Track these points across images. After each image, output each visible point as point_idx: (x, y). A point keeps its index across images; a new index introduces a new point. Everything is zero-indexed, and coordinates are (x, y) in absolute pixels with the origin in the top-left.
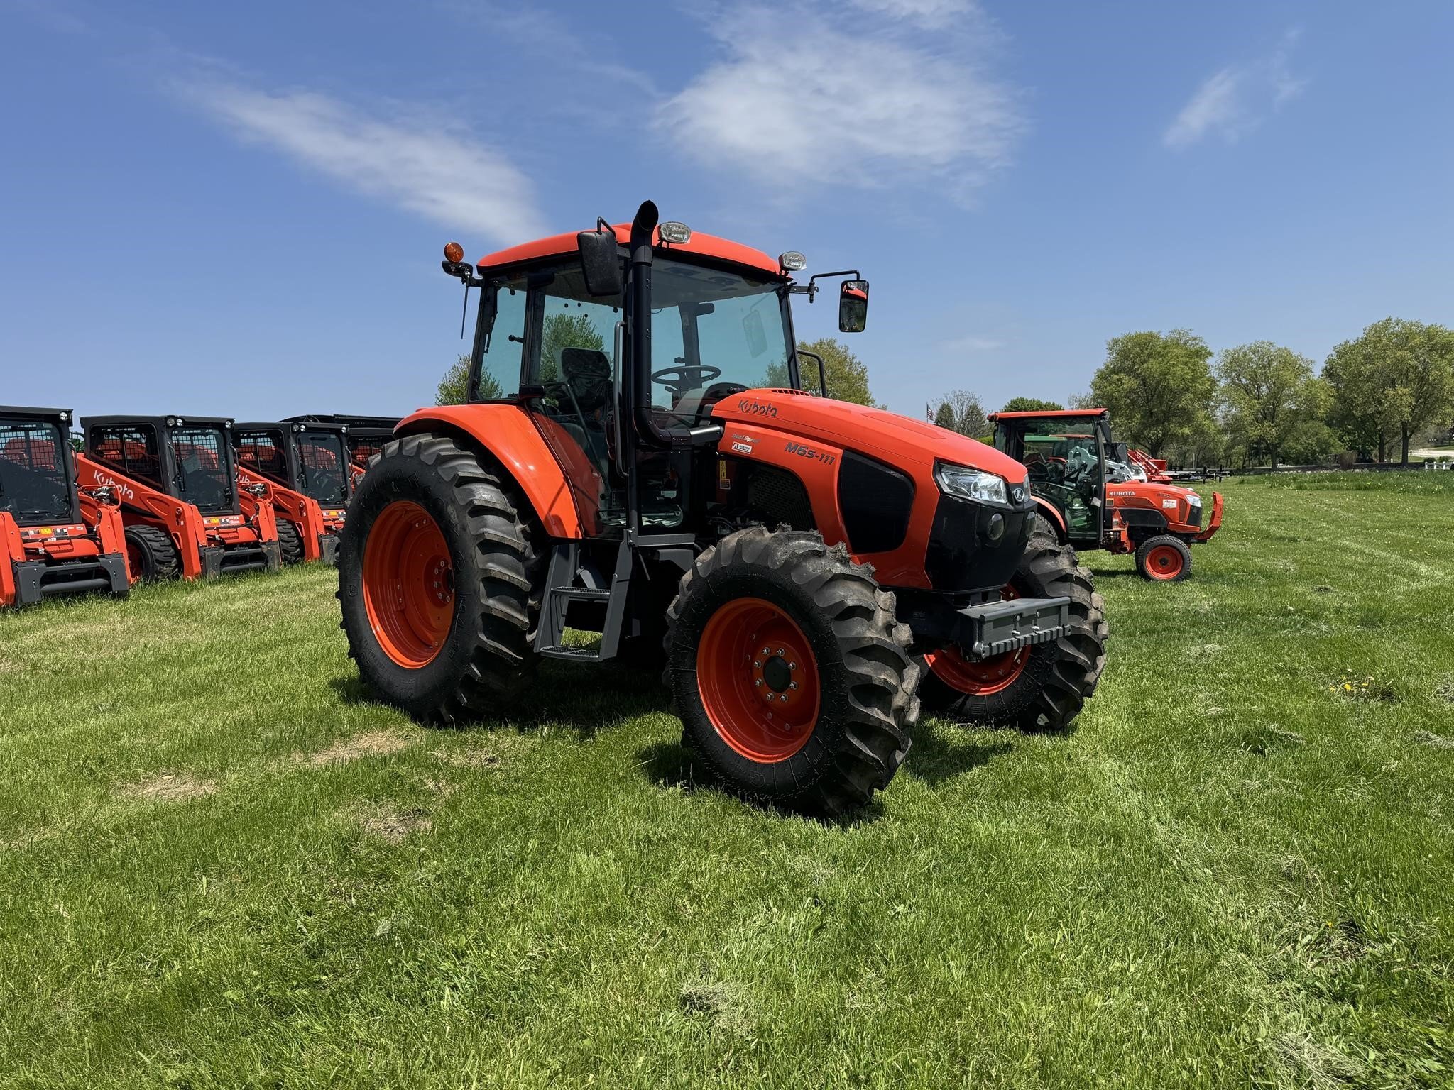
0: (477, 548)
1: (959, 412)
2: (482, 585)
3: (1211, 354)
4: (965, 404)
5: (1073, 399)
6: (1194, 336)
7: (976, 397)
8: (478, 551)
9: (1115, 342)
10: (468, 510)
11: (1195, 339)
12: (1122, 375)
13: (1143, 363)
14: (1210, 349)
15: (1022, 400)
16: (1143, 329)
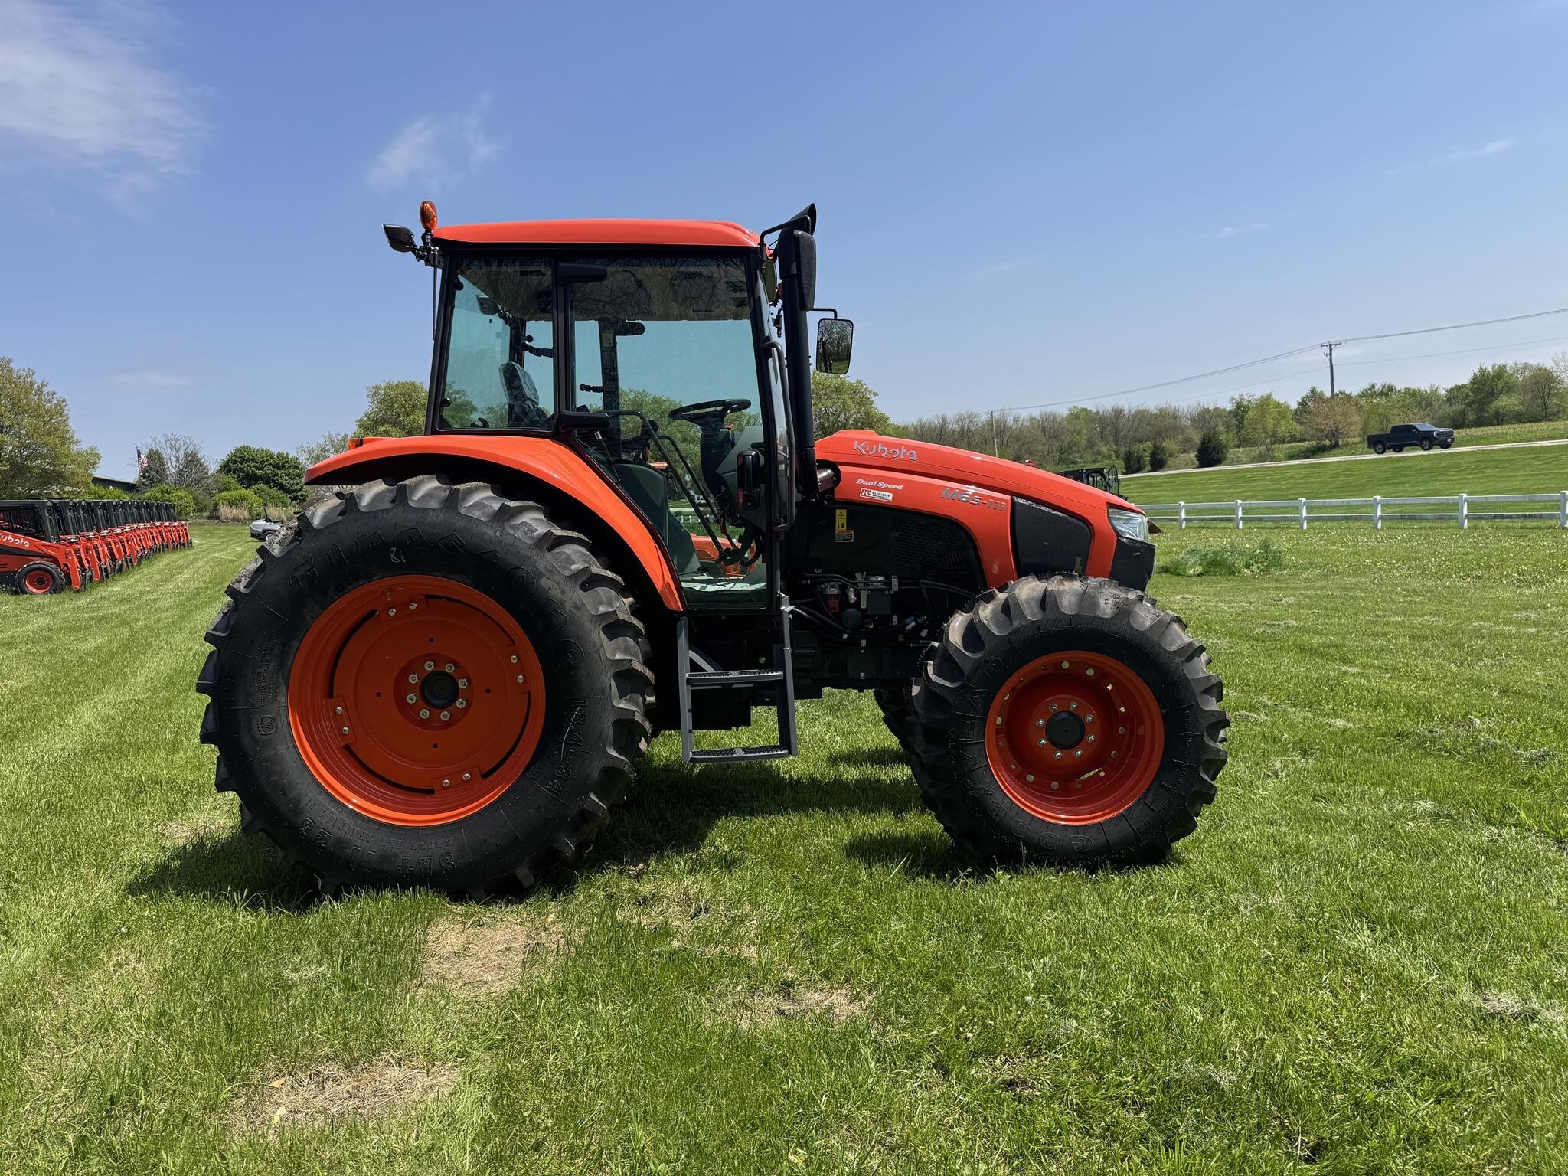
0: (602, 633)
1: (174, 460)
2: (613, 683)
3: (475, 409)
4: (182, 451)
5: (302, 449)
6: (457, 389)
7: (195, 442)
8: (603, 637)
9: (377, 388)
10: (580, 582)
11: (458, 393)
12: (388, 426)
13: (408, 415)
14: (475, 403)
15: (247, 448)
16: (405, 379)
